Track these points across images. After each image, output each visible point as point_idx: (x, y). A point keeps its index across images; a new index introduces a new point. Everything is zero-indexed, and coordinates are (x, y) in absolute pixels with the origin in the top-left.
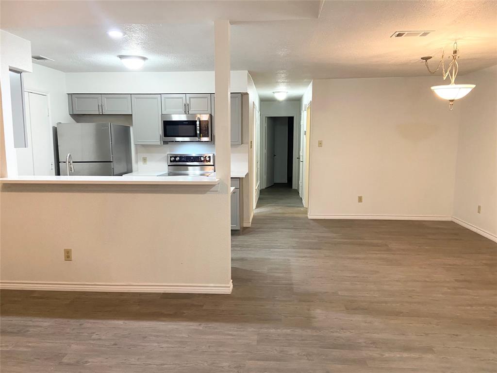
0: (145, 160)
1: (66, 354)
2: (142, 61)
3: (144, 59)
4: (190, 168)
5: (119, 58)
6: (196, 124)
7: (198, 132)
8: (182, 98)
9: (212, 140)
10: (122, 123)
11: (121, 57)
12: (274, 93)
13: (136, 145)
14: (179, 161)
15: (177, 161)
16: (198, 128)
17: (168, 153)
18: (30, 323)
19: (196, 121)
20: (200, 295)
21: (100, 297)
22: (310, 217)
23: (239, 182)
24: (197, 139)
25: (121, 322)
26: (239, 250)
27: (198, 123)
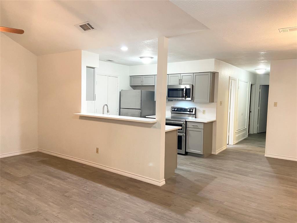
1: (69, 192)
2: (151, 59)
3: (152, 58)
5: (140, 58)
7: (184, 95)
9: (192, 99)
11: (141, 58)
12: (255, 69)
14: (176, 111)
15: (175, 111)
16: (184, 92)
17: (171, 106)
18: (71, 177)
19: (184, 89)
20: (145, 183)
21: (104, 173)
22: (266, 155)
23: (203, 125)
24: (184, 99)
25: (100, 185)
26: (193, 166)
27: (185, 90)
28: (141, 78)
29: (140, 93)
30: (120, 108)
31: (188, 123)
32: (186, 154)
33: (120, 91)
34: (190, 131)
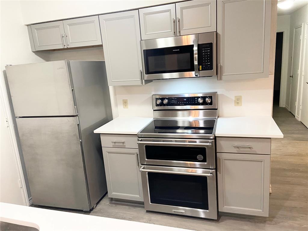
0: (125, 103)
4: (180, 113)
6: (193, 51)
7: (196, 63)
8: (169, 11)
10: (94, 58)
13: (115, 87)
14: (168, 104)
15: (164, 105)
16: (196, 56)
17: (153, 93)
19: (192, 46)
27: (195, 48)
28: (58, 27)
29: (65, 70)
30: (14, 117)
31: (220, 142)
32: (221, 216)
33: (5, 69)
34: (227, 162)
